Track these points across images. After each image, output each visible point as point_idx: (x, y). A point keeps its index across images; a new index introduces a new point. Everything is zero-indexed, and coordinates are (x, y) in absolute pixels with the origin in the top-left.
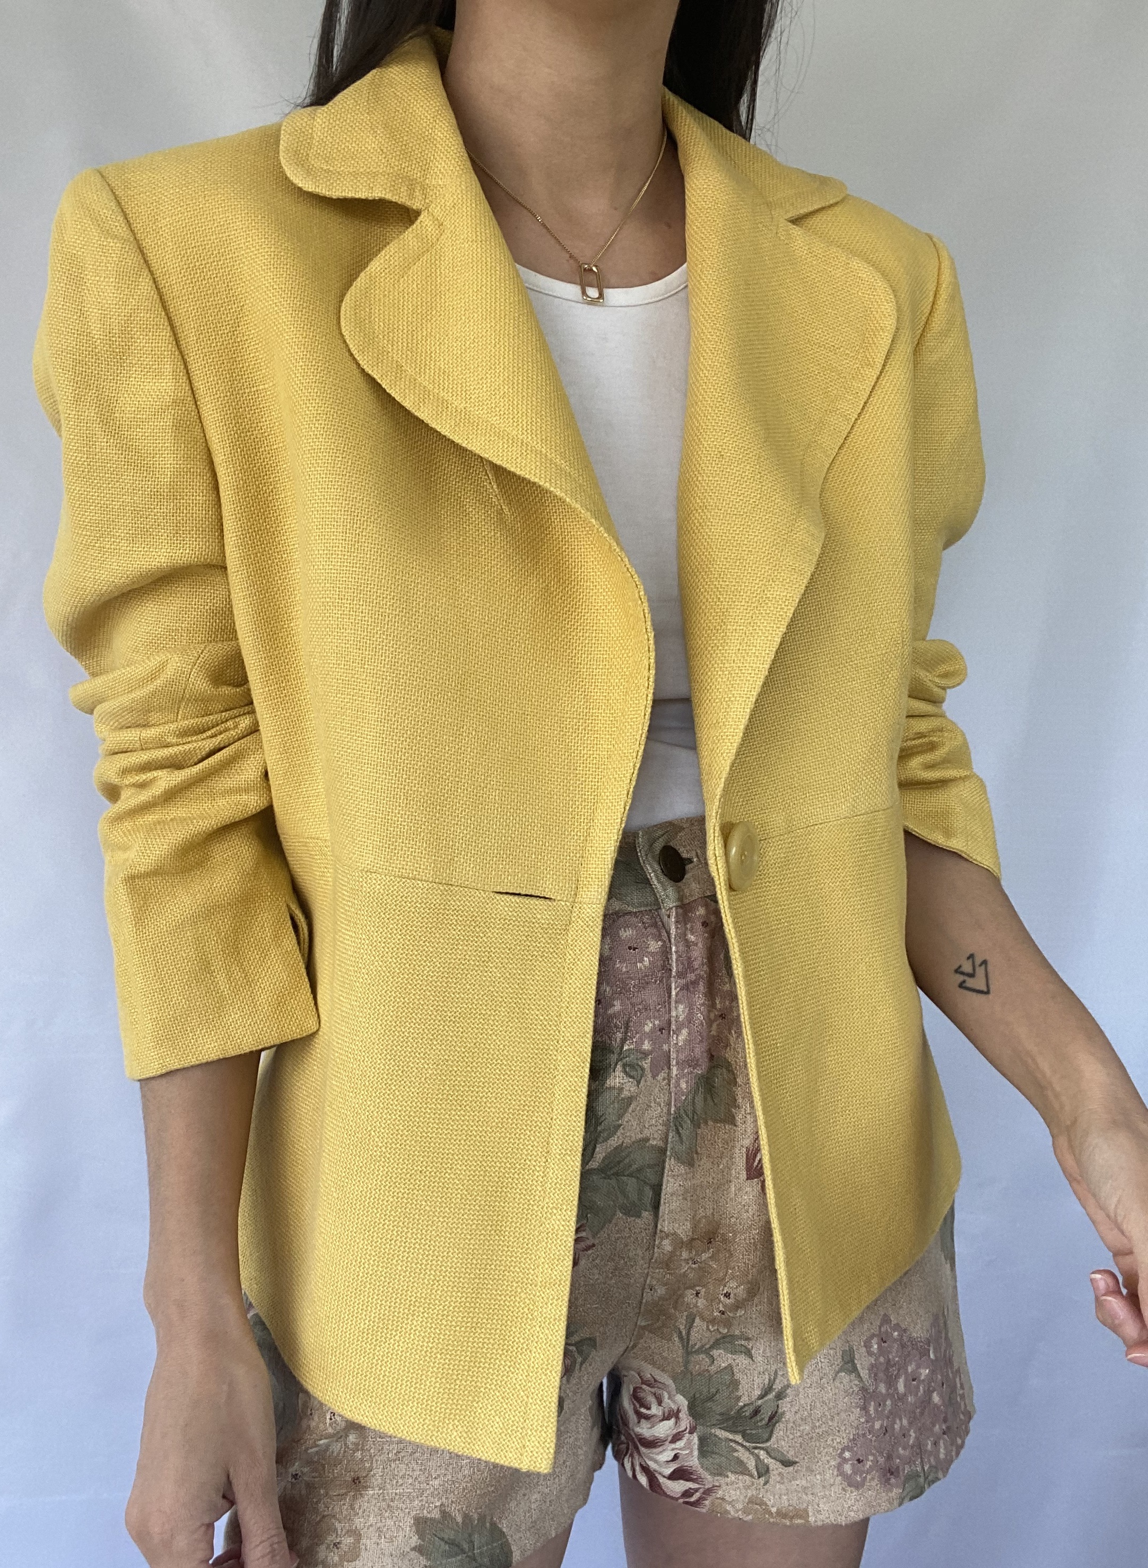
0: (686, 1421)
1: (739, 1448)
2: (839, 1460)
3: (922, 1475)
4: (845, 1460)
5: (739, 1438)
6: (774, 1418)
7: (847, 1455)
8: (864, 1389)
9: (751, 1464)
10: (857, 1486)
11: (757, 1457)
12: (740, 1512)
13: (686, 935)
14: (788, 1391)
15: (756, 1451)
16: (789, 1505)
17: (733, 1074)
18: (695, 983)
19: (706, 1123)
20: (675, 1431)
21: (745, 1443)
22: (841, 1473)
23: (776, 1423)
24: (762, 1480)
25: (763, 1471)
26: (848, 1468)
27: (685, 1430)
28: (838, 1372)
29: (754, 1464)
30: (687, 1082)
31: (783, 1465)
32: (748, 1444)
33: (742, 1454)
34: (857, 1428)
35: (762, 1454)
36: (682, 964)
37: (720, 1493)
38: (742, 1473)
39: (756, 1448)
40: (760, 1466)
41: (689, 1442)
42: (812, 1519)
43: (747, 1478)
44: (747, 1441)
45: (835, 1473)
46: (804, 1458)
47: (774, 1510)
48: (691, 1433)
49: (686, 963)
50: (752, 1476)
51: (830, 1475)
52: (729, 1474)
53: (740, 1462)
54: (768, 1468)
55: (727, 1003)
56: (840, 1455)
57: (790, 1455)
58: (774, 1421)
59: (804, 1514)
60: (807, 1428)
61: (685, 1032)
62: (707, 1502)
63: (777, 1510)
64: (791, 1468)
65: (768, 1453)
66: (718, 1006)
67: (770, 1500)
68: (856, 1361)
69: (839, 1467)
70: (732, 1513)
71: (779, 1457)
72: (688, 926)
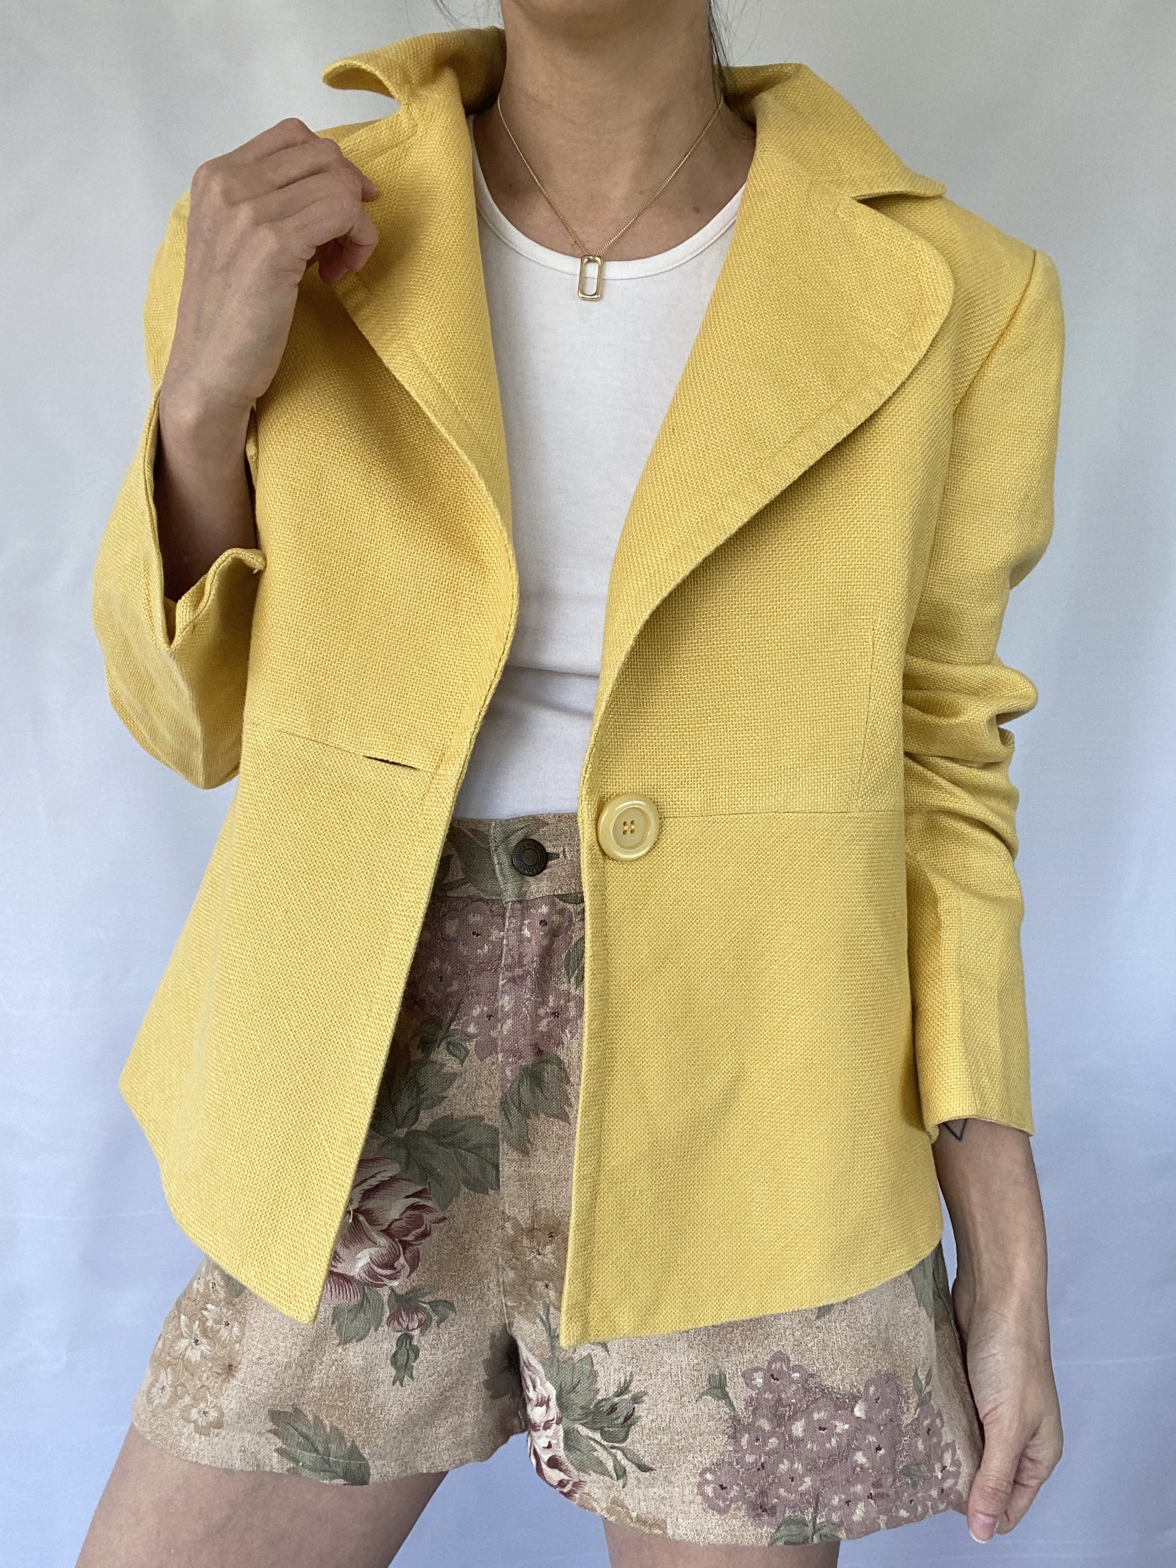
0: (554, 1411)
1: (598, 1447)
2: (698, 1479)
3: (811, 1525)
4: (707, 1482)
5: (598, 1436)
6: (629, 1420)
7: (709, 1476)
8: (735, 1419)
9: (610, 1465)
10: (722, 1511)
11: (615, 1457)
12: (604, 1512)
13: (521, 930)
14: (644, 1398)
15: (614, 1451)
16: (648, 1513)
17: (565, 1071)
18: (522, 978)
19: (537, 1115)
20: (545, 1419)
21: (604, 1442)
22: (702, 1494)
23: (631, 1425)
24: (621, 1482)
25: (621, 1473)
26: (709, 1490)
27: (553, 1420)
28: (703, 1394)
29: (612, 1464)
30: (512, 1071)
31: (639, 1469)
32: (605, 1443)
33: (602, 1454)
34: (722, 1454)
35: (620, 1455)
36: (512, 957)
37: (586, 1490)
38: (604, 1474)
39: (613, 1448)
40: (618, 1468)
41: (556, 1433)
42: (670, 1532)
43: (607, 1478)
44: (605, 1440)
45: (695, 1491)
46: (661, 1467)
47: (634, 1515)
48: (557, 1424)
49: (516, 957)
50: (611, 1477)
51: (690, 1492)
52: (591, 1472)
53: (601, 1463)
54: (625, 1470)
55: (562, 1002)
56: (702, 1474)
57: (647, 1460)
58: (629, 1422)
59: (662, 1525)
60: (666, 1438)
61: (509, 1022)
62: (577, 1496)
63: (637, 1515)
64: (648, 1474)
65: (625, 1455)
66: (551, 1004)
67: (629, 1502)
68: (727, 1389)
69: (700, 1486)
70: (599, 1511)
71: (635, 1460)
72: (526, 922)
